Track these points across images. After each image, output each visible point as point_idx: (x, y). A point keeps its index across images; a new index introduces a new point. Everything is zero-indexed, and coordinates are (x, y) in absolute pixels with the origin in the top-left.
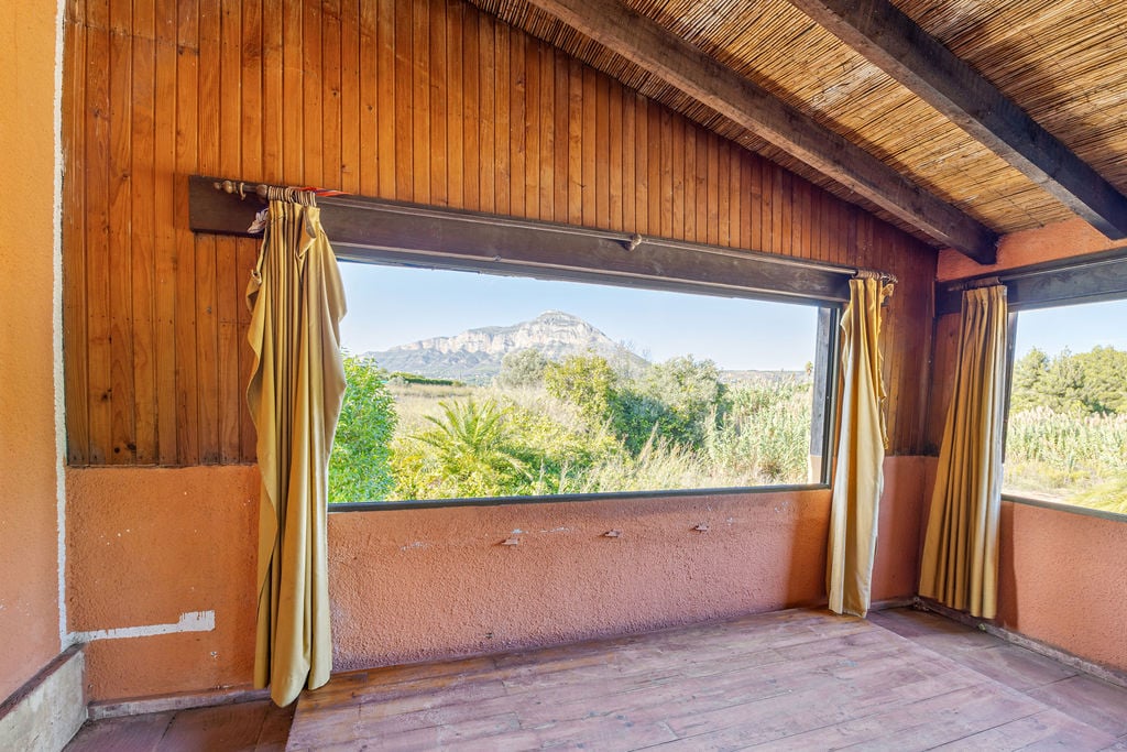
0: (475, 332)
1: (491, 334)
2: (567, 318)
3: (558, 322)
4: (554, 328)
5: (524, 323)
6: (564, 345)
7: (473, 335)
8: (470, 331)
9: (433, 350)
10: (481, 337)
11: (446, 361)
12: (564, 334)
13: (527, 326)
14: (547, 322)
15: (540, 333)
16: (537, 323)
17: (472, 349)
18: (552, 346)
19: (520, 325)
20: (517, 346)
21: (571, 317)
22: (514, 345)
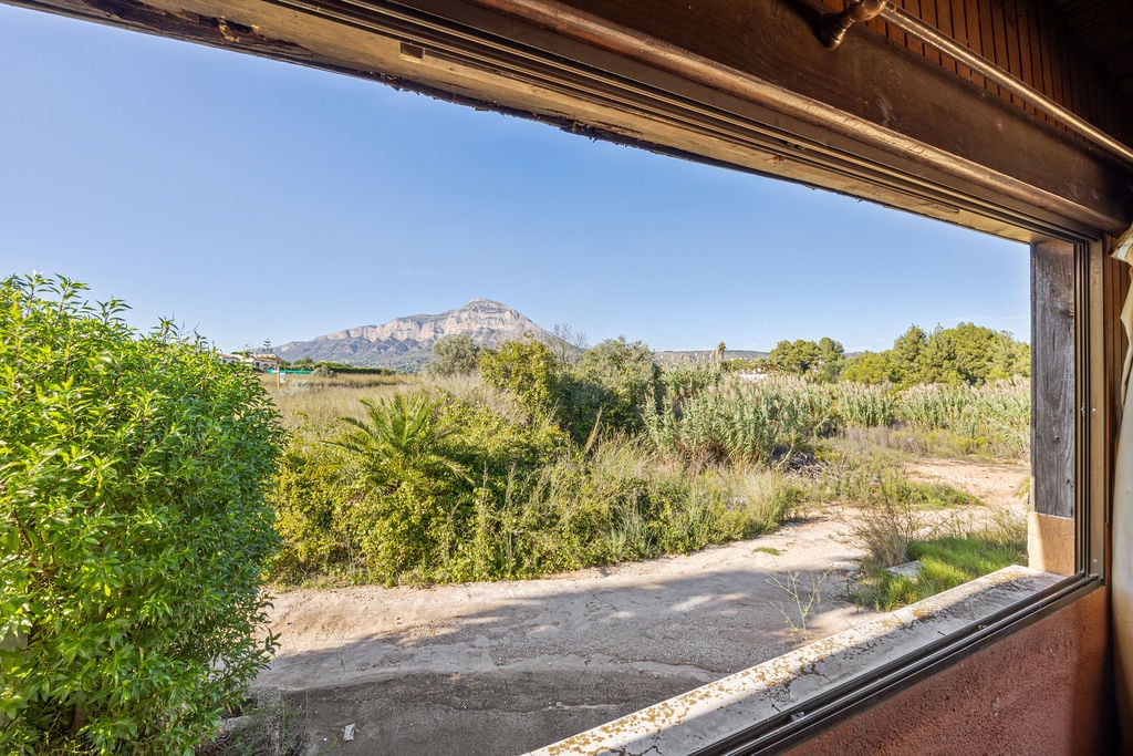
0: (404, 320)
1: (420, 322)
2: (494, 306)
3: (485, 309)
4: (482, 315)
5: (453, 311)
6: (492, 331)
7: (401, 323)
8: (399, 319)
9: (361, 338)
10: (410, 325)
11: (375, 349)
12: (492, 321)
13: (456, 314)
14: (475, 310)
15: (469, 321)
16: (465, 310)
17: (401, 337)
18: (481, 333)
19: (449, 313)
20: (446, 333)
21: (498, 304)
22: (443, 332)
